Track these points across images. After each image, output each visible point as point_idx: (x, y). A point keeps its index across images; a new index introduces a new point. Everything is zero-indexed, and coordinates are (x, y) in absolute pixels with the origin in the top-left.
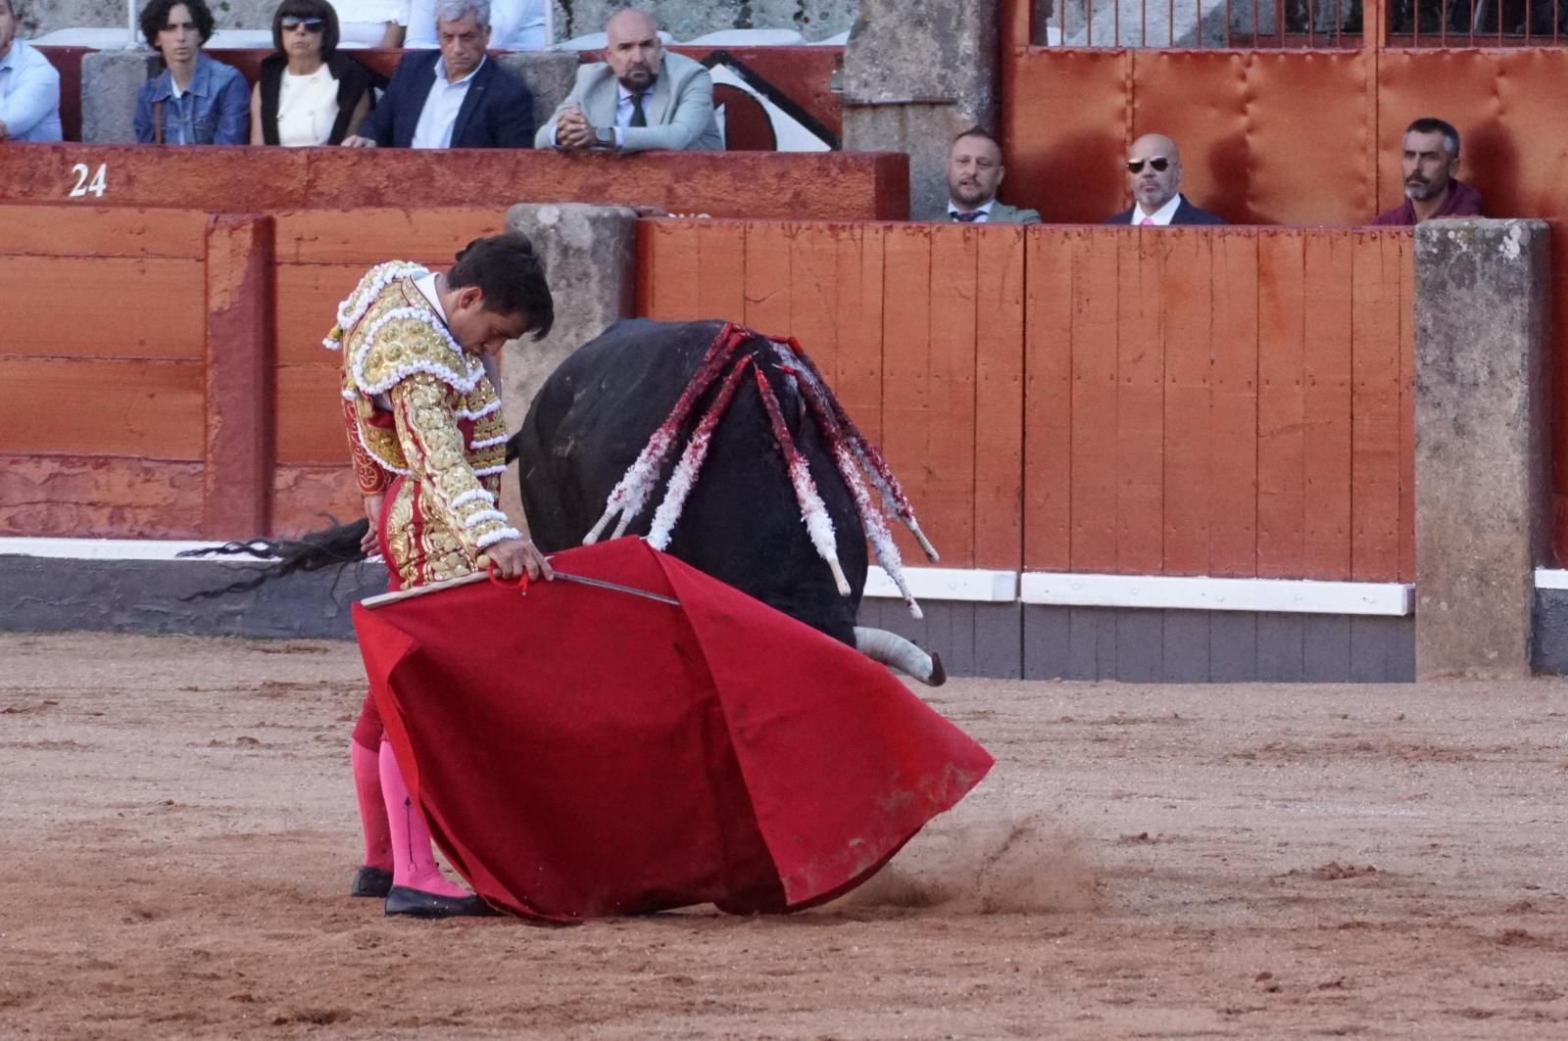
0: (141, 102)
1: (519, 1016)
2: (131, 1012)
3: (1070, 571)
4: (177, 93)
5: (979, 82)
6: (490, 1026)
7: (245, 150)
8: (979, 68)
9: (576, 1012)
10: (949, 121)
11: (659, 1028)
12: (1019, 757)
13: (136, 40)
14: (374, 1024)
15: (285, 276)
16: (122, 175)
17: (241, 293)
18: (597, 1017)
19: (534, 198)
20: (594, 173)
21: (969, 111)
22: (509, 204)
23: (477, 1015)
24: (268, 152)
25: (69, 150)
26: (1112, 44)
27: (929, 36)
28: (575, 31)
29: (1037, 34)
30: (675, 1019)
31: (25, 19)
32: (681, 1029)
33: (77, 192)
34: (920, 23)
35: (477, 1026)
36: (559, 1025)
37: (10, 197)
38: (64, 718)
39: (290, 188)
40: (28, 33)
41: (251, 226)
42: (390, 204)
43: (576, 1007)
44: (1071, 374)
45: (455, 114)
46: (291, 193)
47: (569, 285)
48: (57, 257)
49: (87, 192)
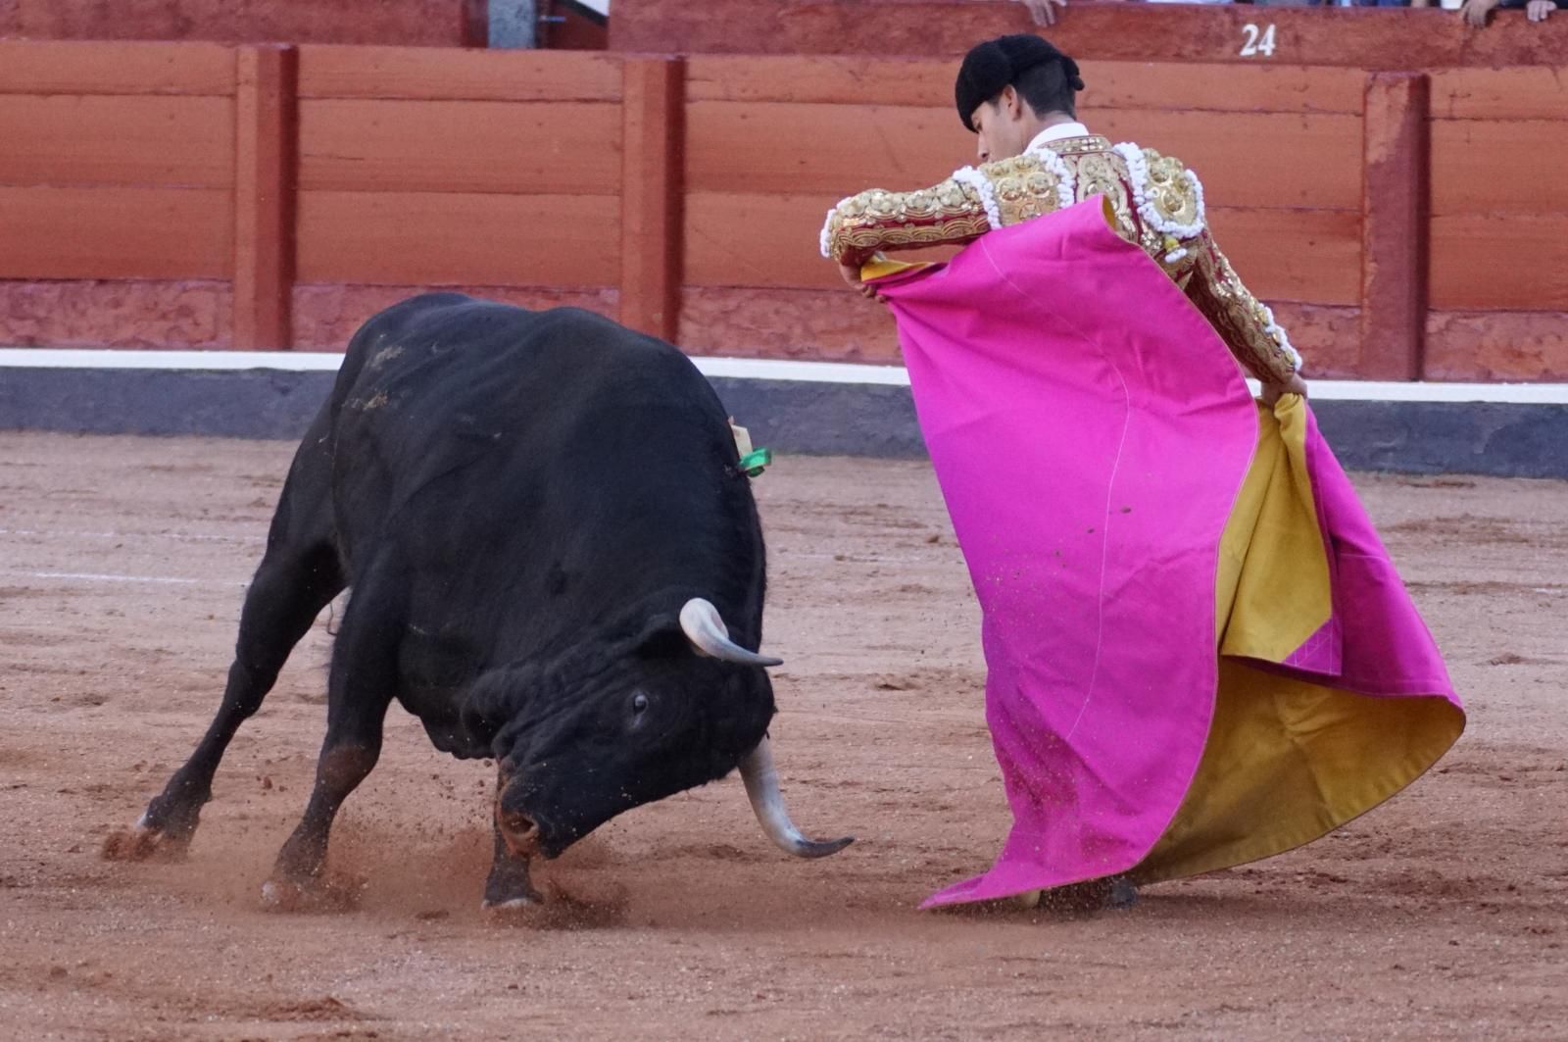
7: (1405, 12)
15: (1439, 131)
16: (1290, 34)
17: (1398, 146)
25: (1240, 11)
33: (1248, 51)
37: (1182, 56)
39: (1448, 48)
41: (1407, 83)
42: (1542, 63)
46: (1450, 51)
48: (1225, 112)
49: (1258, 51)
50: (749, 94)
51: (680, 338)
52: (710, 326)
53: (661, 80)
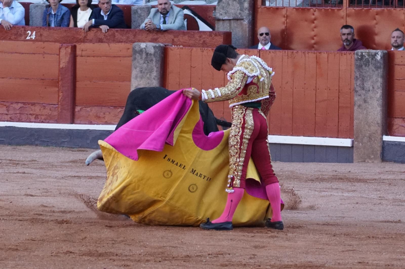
4: (53, 13)
5: (249, 15)
8: (249, 11)
10: (241, 24)
13: (43, 1)
15: (79, 59)
16: (39, 34)
17: (68, 63)
19: (139, 41)
20: (154, 35)
21: (247, 22)
22: (133, 43)
25: (26, 28)
26: (282, 6)
27: (237, 3)
29: (263, 3)
33: (28, 38)
37: (11, 39)
39: (80, 38)
41: (70, 47)
42: (105, 42)
46: (81, 39)
47: (148, 63)
48: (23, 54)
49: (31, 38)
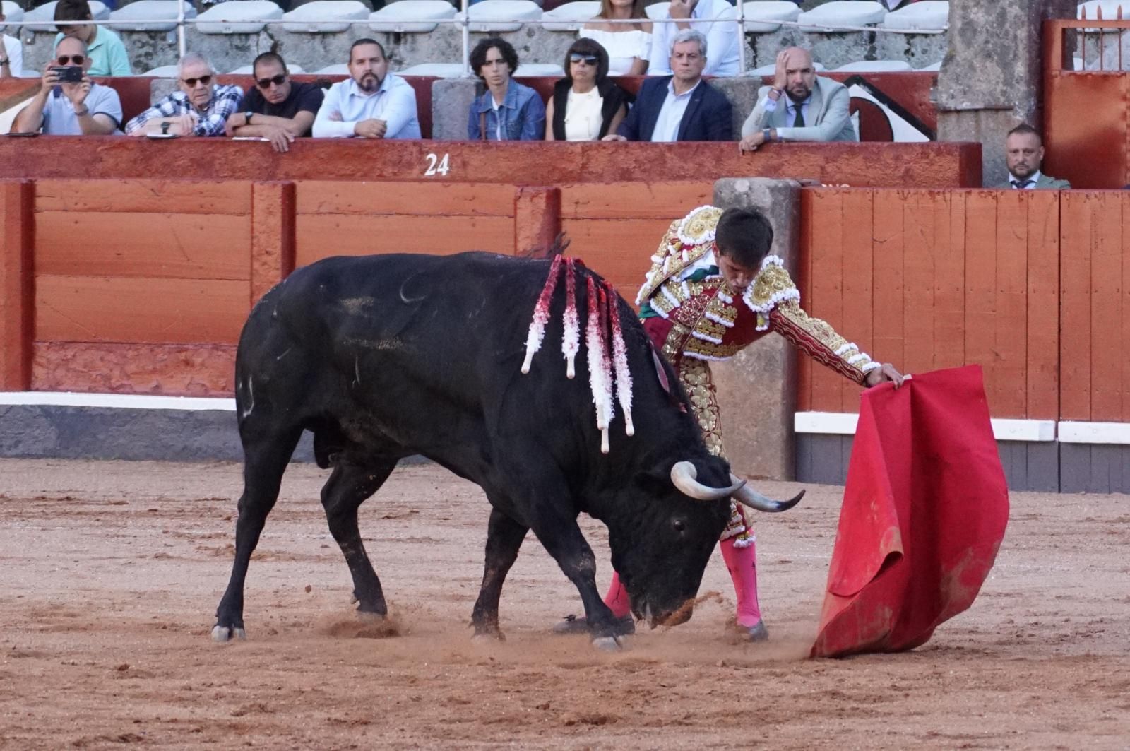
0: (472, 113)
1: (729, 719)
2: (473, 717)
3: (1091, 421)
4: (496, 107)
5: (1029, 95)
6: (709, 726)
7: (540, 144)
8: (1028, 84)
9: (767, 716)
10: (1009, 121)
11: (822, 727)
12: (1058, 545)
13: (468, 71)
14: (632, 724)
15: (568, 227)
16: (459, 161)
17: (539, 239)
18: (781, 719)
19: (731, 174)
20: (772, 157)
21: (1022, 114)
22: (715, 179)
23: (700, 719)
24: (556, 145)
25: (425, 144)
26: (1117, 69)
27: (995, 64)
28: (758, 63)
29: (1067, 62)
30: (832, 720)
31: (394, 58)
32: (836, 728)
33: (429, 173)
34: (989, 56)
35: (701, 725)
36: (755, 725)
37: (384, 177)
38: (423, 521)
39: (570, 169)
40: (397, 67)
41: (545, 194)
42: (636, 179)
43: (767, 712)
44: (1091, 290)
45: (680, 117)
46: (571, 172)
48: (417, 215)
49: (436, 173)
50: (80, 206)
51: (33, 378)
52: (55, 370)
53: (17, 197)
